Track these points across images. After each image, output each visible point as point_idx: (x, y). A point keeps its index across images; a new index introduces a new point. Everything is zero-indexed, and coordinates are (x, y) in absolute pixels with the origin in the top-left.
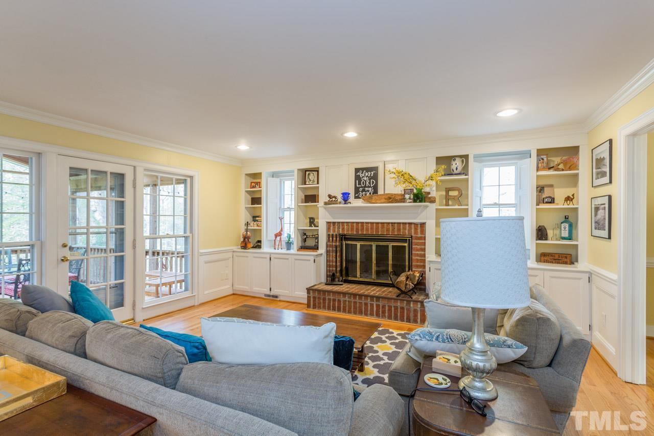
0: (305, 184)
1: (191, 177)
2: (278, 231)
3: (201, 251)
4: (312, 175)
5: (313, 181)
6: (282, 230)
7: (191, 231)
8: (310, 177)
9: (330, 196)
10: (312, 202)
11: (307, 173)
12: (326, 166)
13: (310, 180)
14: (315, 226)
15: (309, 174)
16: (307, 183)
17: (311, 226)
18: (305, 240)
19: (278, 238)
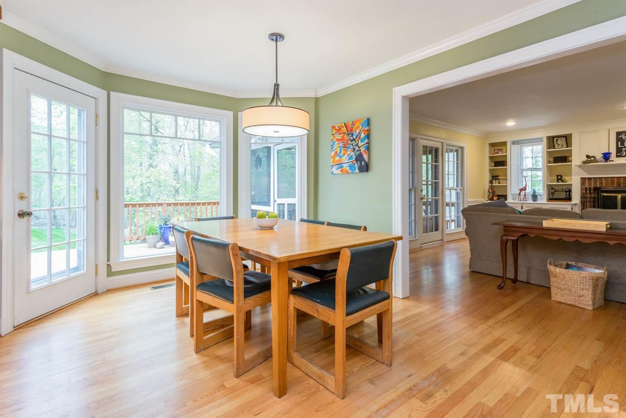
0: (554, 148)
1: (462, 148)
2: (524, 186)
3: (468, 200)
4: (560, 140)
5: (562, 145)
6: (526, 186)
7: (462, 185)
8: (559, 142)
9: (588, 157)
10: (562, 163)
11: (555, 139)
12: (580, 132)
13: (559, 145)
14: (563, 182)
15: (557, 140)
16: (556, 147)
17: (558, 182)
18: (553, 194)
19: (523, 193)
